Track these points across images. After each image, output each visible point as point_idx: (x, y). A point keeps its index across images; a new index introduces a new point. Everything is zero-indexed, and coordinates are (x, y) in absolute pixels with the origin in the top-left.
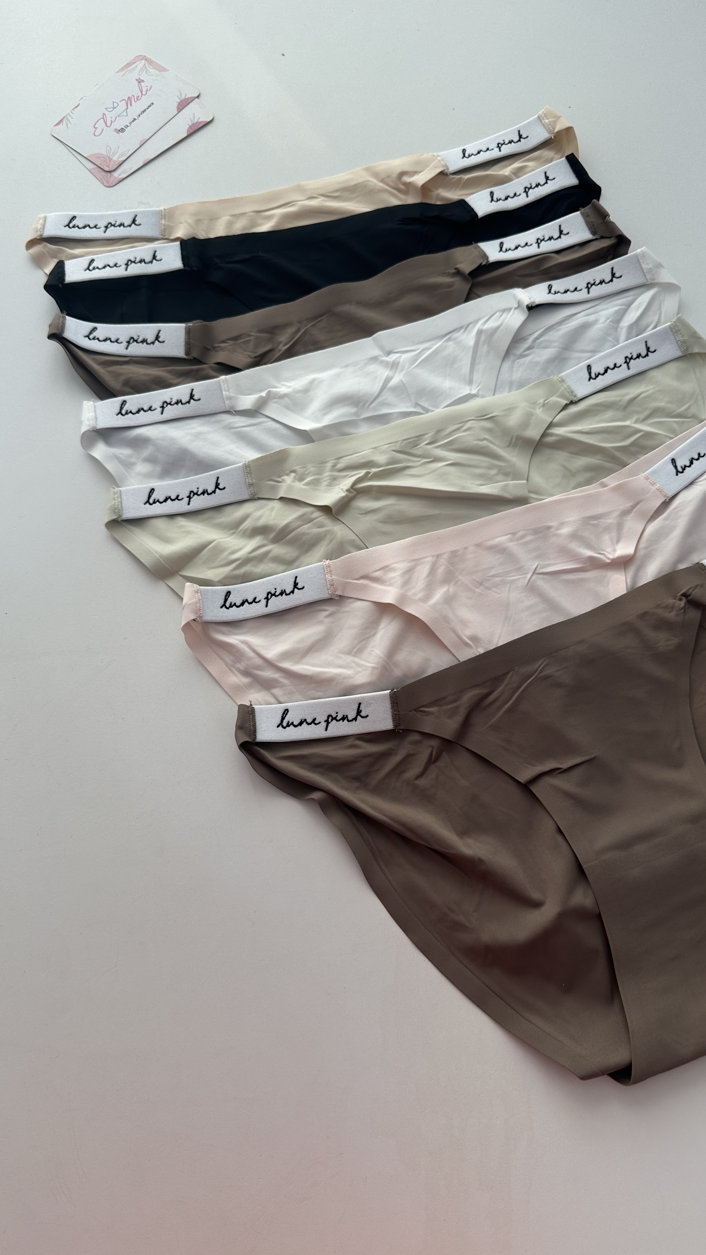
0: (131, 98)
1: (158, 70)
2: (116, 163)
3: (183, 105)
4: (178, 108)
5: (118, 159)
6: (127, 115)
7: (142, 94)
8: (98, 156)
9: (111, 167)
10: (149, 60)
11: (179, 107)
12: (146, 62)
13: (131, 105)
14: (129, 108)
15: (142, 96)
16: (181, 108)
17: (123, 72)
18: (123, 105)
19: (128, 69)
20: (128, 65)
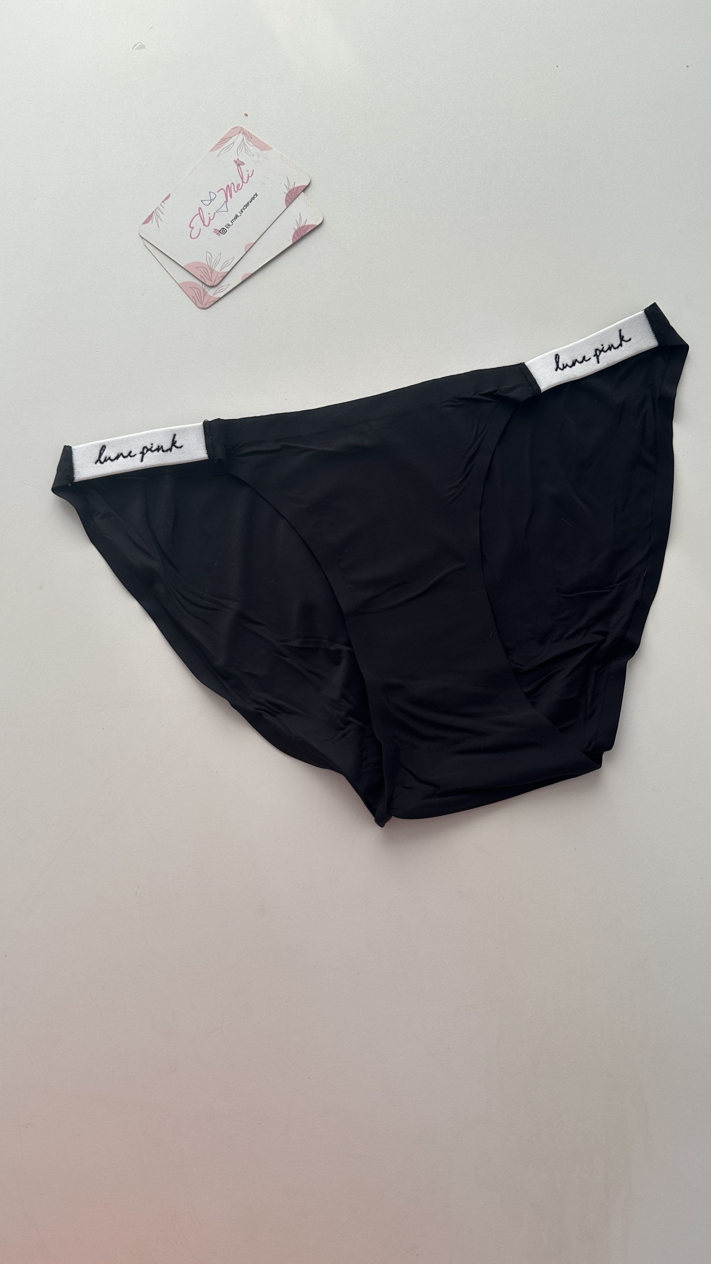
0: (230, 186)
1: (259, 148)
2: (219, 276)
3: (292, 196)
4: (286, 200)
5: (221, 270)
6: (228, 211)
7: (243, 182)
8: (198, 266)
9: (213, 281)
10: (248, 134)
11: (288, 199)
12: (244, 136)
13: (231, 197)
14: (228, 201)
15: (243, 184)
16: (290, 202)
17: (218, 151)
18: (221, 196)
19: (224, 147)
20: (224, 141)
